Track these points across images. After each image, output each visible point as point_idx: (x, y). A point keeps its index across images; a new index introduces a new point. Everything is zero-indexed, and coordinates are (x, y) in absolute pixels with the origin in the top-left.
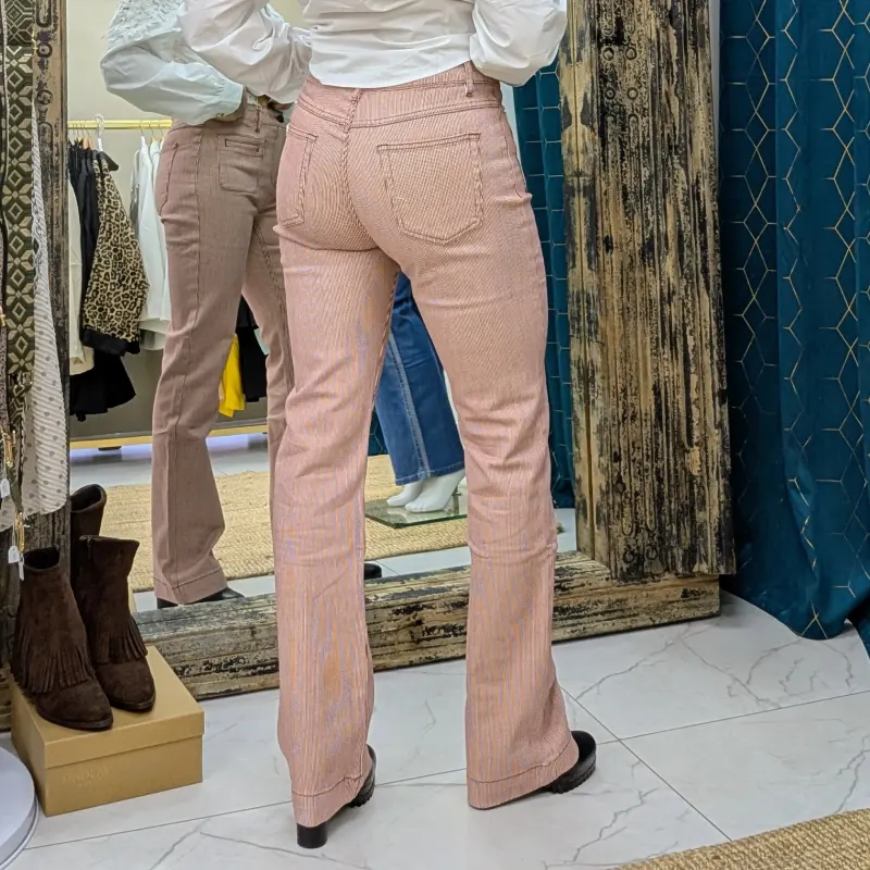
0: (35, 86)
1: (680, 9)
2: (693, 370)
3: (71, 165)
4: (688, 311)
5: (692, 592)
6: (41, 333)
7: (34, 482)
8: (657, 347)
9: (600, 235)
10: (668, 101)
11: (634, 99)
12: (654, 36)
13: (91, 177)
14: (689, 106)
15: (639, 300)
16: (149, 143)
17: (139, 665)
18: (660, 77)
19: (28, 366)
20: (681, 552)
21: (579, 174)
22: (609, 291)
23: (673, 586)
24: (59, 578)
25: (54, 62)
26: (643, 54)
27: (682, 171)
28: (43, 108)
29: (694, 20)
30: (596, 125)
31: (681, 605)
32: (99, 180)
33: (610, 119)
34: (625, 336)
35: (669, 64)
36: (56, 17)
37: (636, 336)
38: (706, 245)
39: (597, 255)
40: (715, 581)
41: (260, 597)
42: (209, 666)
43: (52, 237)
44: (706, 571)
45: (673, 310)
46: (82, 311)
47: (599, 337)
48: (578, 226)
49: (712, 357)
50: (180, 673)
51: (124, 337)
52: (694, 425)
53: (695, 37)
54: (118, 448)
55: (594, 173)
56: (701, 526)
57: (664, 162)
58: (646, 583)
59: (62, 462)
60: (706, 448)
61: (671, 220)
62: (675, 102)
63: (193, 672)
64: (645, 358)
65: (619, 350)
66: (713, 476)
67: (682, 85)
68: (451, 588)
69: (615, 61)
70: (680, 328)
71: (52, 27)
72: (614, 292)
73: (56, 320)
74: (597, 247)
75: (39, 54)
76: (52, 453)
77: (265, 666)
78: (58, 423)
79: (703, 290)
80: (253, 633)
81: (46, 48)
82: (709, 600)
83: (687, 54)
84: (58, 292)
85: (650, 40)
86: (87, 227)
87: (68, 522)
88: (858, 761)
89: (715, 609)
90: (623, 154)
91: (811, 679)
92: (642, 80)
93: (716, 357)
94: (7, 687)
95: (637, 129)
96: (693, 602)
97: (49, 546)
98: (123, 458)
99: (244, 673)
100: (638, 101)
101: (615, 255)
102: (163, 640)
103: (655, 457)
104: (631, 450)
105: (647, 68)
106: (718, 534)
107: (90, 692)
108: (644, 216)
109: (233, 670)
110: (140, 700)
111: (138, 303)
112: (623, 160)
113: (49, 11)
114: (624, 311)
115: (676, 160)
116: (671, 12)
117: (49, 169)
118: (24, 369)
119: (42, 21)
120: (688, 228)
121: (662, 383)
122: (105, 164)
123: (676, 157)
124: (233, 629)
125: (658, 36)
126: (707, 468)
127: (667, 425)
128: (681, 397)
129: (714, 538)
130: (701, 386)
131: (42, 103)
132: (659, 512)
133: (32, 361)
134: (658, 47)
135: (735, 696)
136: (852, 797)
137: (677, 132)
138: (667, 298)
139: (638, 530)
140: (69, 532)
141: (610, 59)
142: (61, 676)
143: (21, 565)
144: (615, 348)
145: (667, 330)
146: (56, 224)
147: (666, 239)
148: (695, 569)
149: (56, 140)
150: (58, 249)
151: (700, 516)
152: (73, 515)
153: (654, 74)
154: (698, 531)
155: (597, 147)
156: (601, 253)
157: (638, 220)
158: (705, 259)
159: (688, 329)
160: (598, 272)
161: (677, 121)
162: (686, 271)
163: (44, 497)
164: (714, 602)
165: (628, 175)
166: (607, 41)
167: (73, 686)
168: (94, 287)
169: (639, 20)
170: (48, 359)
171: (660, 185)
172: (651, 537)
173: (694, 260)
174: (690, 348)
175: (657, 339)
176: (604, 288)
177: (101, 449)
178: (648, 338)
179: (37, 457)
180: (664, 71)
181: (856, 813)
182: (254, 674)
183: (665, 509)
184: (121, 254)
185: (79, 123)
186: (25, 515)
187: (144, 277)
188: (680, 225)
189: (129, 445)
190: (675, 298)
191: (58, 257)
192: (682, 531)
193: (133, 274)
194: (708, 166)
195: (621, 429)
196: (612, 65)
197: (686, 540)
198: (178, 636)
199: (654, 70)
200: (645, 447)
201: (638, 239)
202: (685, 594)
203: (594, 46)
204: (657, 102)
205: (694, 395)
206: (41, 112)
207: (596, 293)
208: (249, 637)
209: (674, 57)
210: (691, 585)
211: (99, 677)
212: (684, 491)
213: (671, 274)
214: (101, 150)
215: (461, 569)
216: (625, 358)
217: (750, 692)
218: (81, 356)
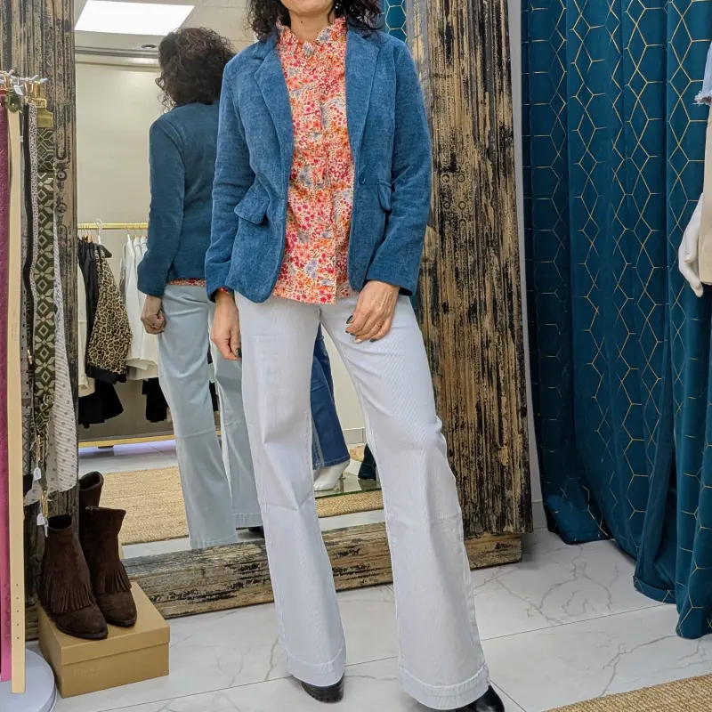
0: (55, 200)
1: (495, 147)
2: (503, 393)
3: (80, 254)
4: (500, 354)
5: (503, 545)
6: (59, 368)
7: (54, 470)
8: (479, 378)
9: (440, 301)
10: (487, 211)
11: (463, 209)
12: (477, 166)
13: (93, 262)
14: (501, 214)
15: (466, 346)
16: (133, 239)
17: (126, 595)
18: (481, 194)
19: (51, 391)
20: (495, 518)
21: (426, 260)
22: (446, 340)
23: (489, 541)
24: (72, 536)
25: (67, 183)
26: (469, 179)
27: (496, 259)
28: (61, 215)
29: (504, 156)
30: (437, 227)
31: (496, 554)
32: (99, 264)
33: (447, 222)
34: (457, 371)
35: (487, 185)
36: (69, 153)
37: (464, 371)
38: (512, 308)
39: (438, 315)
40: (517, 538)
41: (208, 549)
42: (173, 595)
43: (67, 303)
44: (512, 531)
45: (490, 353)
46: (87, 353)
47: (439, 371)
48: (424, 295)
49: (516, 385)
50: (153, 600)
51: (115, 371)
52: (504, 431)
53: (504, 166)
54: (111, 447)
55: (435, 260)
56: (509, 500)
57: (484, 252)
58: (470, 539)
59: (73, 456)
60: (512, 447)
61: (488, 291)
62: (491, 210)
63: (163, 599)
64: (470, 385)
65: (453, 380)
66: (517, 466)
67: (496, 200)
68: (338, 543)
69: (450, 183)
70: (494, 365)
71: (66, 160)
72: (449, 340)
73: (69, 360)
74: (438, 311)
75: (58, 178)
76: (67, 450)
77: (211, 595)
78: (71, 430)
79: (510, 339)
80: (204, 573)
81: (63, 174)
82: (514, 551)
83: (499, 179)
84: (70, 340)
85: (474, 169)
86: (91, 296)
87: (77, 498)
88: (616, 660)
89: (518, 557)
90: (455, 246)
91: (584, 605)
92: (469, 196)
93: (519, 386)
94: (36, 610)
95: (465, 229)
96: (503, 552)
97: (65, 513)
98: (115, 454)
99: (197, 601)
100: (466, 210)
101: (450, 316)
102: (143, 577)
103: (477, 452)
104: (461, 448)
105: (472, 188)
106: (520, 506)
107: (93, 612)
108: (470, 288)
109: (190, 598)
110: (126, 619)
111: (125, 348)
112: (456, 251)
113: (65, 148)
114: (457, 354)
115: (491, 251)
116: (488, 149)
117: (64, 256)
118: (48, 393)
119: (60, 155)
120: (500, 298)
121: (482, 402)
122: (102, 252)
123: (491, 249)
124: (190, 570)
125: (480, 167)
126: (513, 460)
127: (486, 431)
128: (495, 412)
129: (518, 509)
130: (509, 405)
131: (60, 211)
132: (481, 491)
133: (54, 388)
134: (480, 174)
135: (532, 616)
136: (612, 684)
137: (493, 232)
138: (486, 344)
139: (466, 503)
140: (78, 504)
141: (447, 181)
142: (73, 603)
143: (46, 526)
144: (451, 379)
145: (486, 366)
146: (69, 294)
147: (485, 306)
148: (505, 530)
149: (69, 237)
150: (71, 311)
151: (508, 493)
152: (80, 492)
153: (477, 192)
154: (506, 503)
155: (438, 242)
156: (440, 314)
157: (466, 292)
158: (511, 319)
159: (500, 366)
160: (438, 326)
161: (493, 225)
162: (499, 326)
163: (61, 480)
164: (517, 552)
165: (459, 261)
166: (445, 170)
167: (81, 609)
168: (95, 337)
169: (467, 155)
170: (64, 386)
171: (480, 267)
172: (475, 507)
173: (504, 318)
174: (502, 378)
175: (479, 373)
176: (443, 338)
177: (99, 448)
178: (473, 372)
179: (57, 453)
180: (483, 190)
181: (615, 696)
182: (204, 601)
183: (484, 488)
184: (113, 315)
185: (85, 225)
186: (48, 492)
187: (129, 330)
188: (494, 295)
189: (120, 445)
190: (490, 345)
191: (71, 316)
192: (496, 504)
193: (122, 328)
194: (514, 254)
195: (455, 434)
196: (448, 186)
197: (499, 510)
198: (153, 575)
199: (477, 189)
200: (470, 446)
201: (466, 304)
202: (498, 546)
203: (436, 173)
204: (479, 212)
205: (504, 411)
206: (59, 218)
207: (437, 342)
208: (201, 576)
209: (491, 181)
210: (503, 540)
211: (98, 602)
212: (497, 476)
213: (489, 328)
214: (100, 243)
215: (345, 529)
216: (458, 384)
217: (542, 613)
218: (86, 384)
